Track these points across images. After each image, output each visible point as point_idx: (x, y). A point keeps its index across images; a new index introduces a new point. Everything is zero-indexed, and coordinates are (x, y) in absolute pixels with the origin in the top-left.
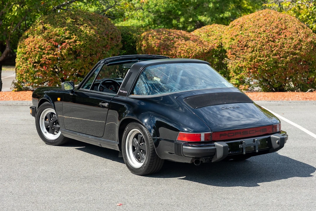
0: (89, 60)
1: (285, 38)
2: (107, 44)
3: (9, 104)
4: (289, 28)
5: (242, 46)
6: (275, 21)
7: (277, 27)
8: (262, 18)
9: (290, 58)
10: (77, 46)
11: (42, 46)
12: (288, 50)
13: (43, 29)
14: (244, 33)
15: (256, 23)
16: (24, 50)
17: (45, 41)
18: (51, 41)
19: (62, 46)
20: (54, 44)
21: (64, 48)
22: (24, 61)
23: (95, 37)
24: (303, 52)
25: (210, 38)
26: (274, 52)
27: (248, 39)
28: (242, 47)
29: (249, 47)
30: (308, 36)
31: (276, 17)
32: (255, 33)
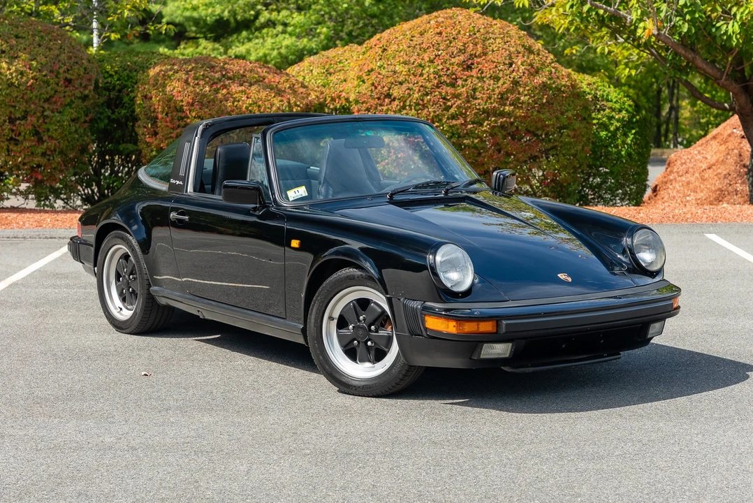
0: (7, 131)
1: (478, 78)
2: (55, 94)
4: (491, 52)
5: (378, 96)
6: (460, 36)
7: (462, 51)
8: (431, 30)
9: (489, 124)
12: (485, 105)
14: (386, 66)
15: (417, 40)
23: (21, 78)
24: (521, 111)
25: (331, 78)
26: (452, 110)
27: (393, 80)
28: (379, 99)
29: (395, 98)
30: (536, 72)
31: (466, 26)
32: (411, 66)
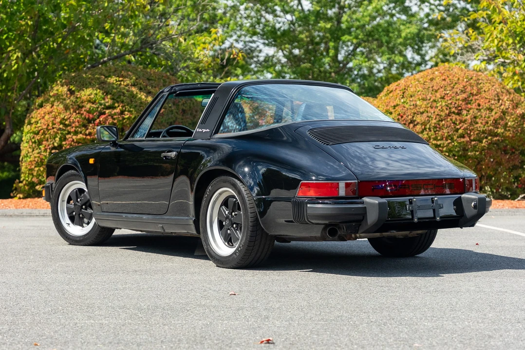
1: (477, 109)
3: (8, 214)
4: (484, 92)
5: (404, 122)
6: (460, 81)
7: (463, 92)
8: (438, 78)
9: (487, 142)
10: (124, 121)
11: (66, 120)
12: (484, 127)
13: (68, 92)
14: (409, 102)
15: (428, 84)
16: (35, 127)
17: (72, 112)
18: (82, 112)
19: (100, 120)
20: (87, 117)
21: (103, 122)
22: (35, 147)
24: (509, 133)
26: (460, 131)
27: (415, 111)
29: (418, 123)
30: (517, 106)
31: (463, 75)
32: (428, 102)
